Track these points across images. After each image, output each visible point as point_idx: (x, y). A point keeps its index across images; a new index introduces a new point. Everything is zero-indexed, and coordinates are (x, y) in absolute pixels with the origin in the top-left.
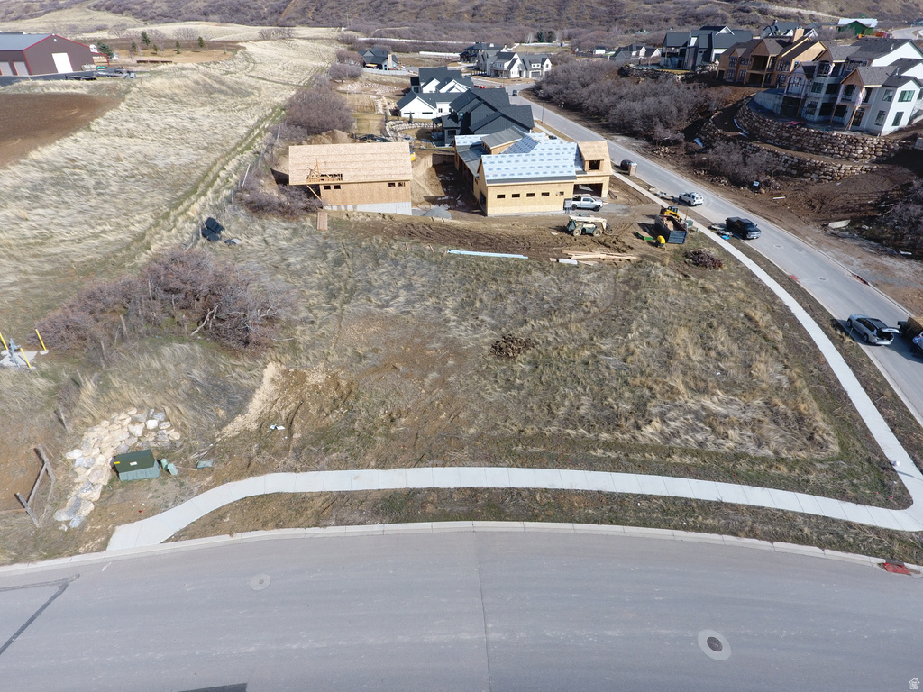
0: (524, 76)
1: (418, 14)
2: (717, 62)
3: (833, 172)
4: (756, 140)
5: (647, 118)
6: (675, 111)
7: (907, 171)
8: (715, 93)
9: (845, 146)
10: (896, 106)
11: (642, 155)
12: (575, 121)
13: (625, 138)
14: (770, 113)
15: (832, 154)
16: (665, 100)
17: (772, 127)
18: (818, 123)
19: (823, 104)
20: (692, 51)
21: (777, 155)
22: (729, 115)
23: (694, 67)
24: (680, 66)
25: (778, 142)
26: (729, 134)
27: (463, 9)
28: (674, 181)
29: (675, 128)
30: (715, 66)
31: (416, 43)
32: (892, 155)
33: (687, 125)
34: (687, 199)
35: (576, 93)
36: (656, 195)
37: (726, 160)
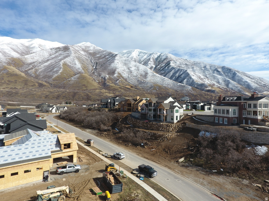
0: (57, 112)
1: (26, 96)
2: (117, 106)
3: (166, 137)
4: (136, 127)
5: (97, 123)
6: (107, 120)
7: (189, 134)
8: (119, 114)
9: (166, 127)
10: (176, 114)
11: (97, 136)
12: (72, 125)
13: (90, 130)
14: (138, 119)
15: (163, 130)
16: (103, 116)
17: (140, 123)
18: (153, 121)
19: (153, 115)
20: (109, 103)
21: (146, 132)
22: (125, 120)
23: (111, 107)
24: (107, 107)
25: (144, 128)
26: (127, 126)
27: (42, 96)
28: (110, 147)
29: (107, 125)
30: (117, 107)
31: (20, 104)
32: (181, 129)
33: (112, 124)
34: (118, 156)
35: (73, 116)
36: (103, 155)
37: (129, 136)
